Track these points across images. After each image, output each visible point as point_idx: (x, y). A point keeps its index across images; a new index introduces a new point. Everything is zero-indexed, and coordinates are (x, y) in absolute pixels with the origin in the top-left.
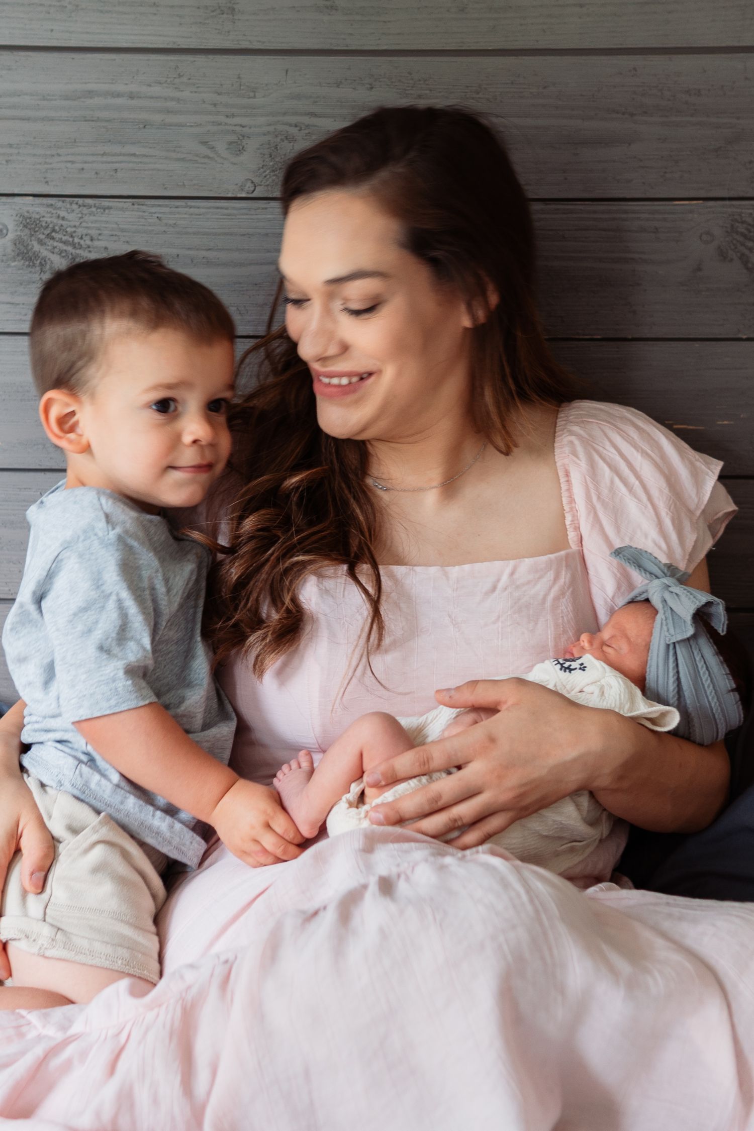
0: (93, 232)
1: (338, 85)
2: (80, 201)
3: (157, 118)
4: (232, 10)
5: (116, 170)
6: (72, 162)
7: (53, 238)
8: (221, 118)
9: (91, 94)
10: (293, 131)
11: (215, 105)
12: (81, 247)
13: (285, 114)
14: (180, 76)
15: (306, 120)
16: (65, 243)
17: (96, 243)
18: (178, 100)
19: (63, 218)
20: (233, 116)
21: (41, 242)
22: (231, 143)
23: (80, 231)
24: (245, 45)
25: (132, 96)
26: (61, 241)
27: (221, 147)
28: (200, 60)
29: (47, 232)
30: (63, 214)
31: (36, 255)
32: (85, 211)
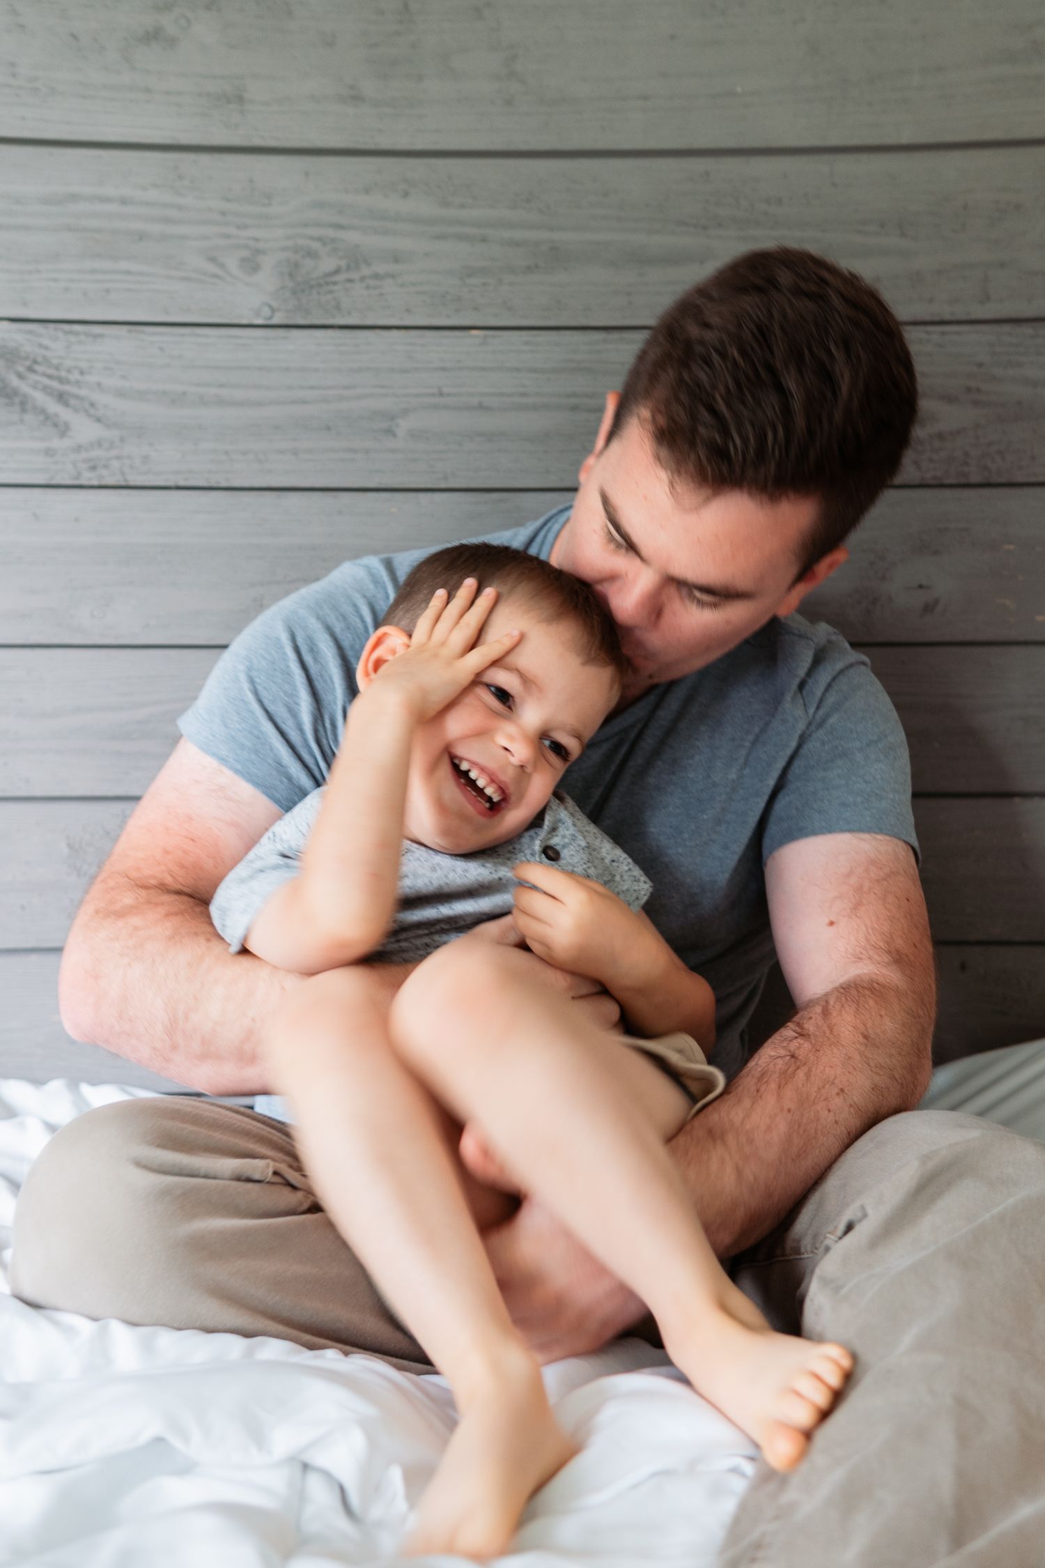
0: (84, 365)
1: (367, 191)
2: (66, 327)
3: (156, 228)
4: (240, 99)
5: (108, 291)
6: (55, 280)
7: (34, 371)
8: (233, 231)
9: (74, 198)
10: (316, 246)
11: (223, 213)
12: (68, 382)
13: (305, 225)
14: (181, 178)
15: (330, 233)
16: (50, 377)
17: (88, 378)
18: (180, 208)
19: (46, 348)
20: (245, 227)
21: (21, 376)
22: (243, 260)
23: (68, 363)
24: (257, 142)
25: (124, 201)
26: (45, 375)
27: (232, 263)
28: (204, 158)
29: (27, 363)
30: (46, 342)
31: (16, 392)
32: (73, 339)
